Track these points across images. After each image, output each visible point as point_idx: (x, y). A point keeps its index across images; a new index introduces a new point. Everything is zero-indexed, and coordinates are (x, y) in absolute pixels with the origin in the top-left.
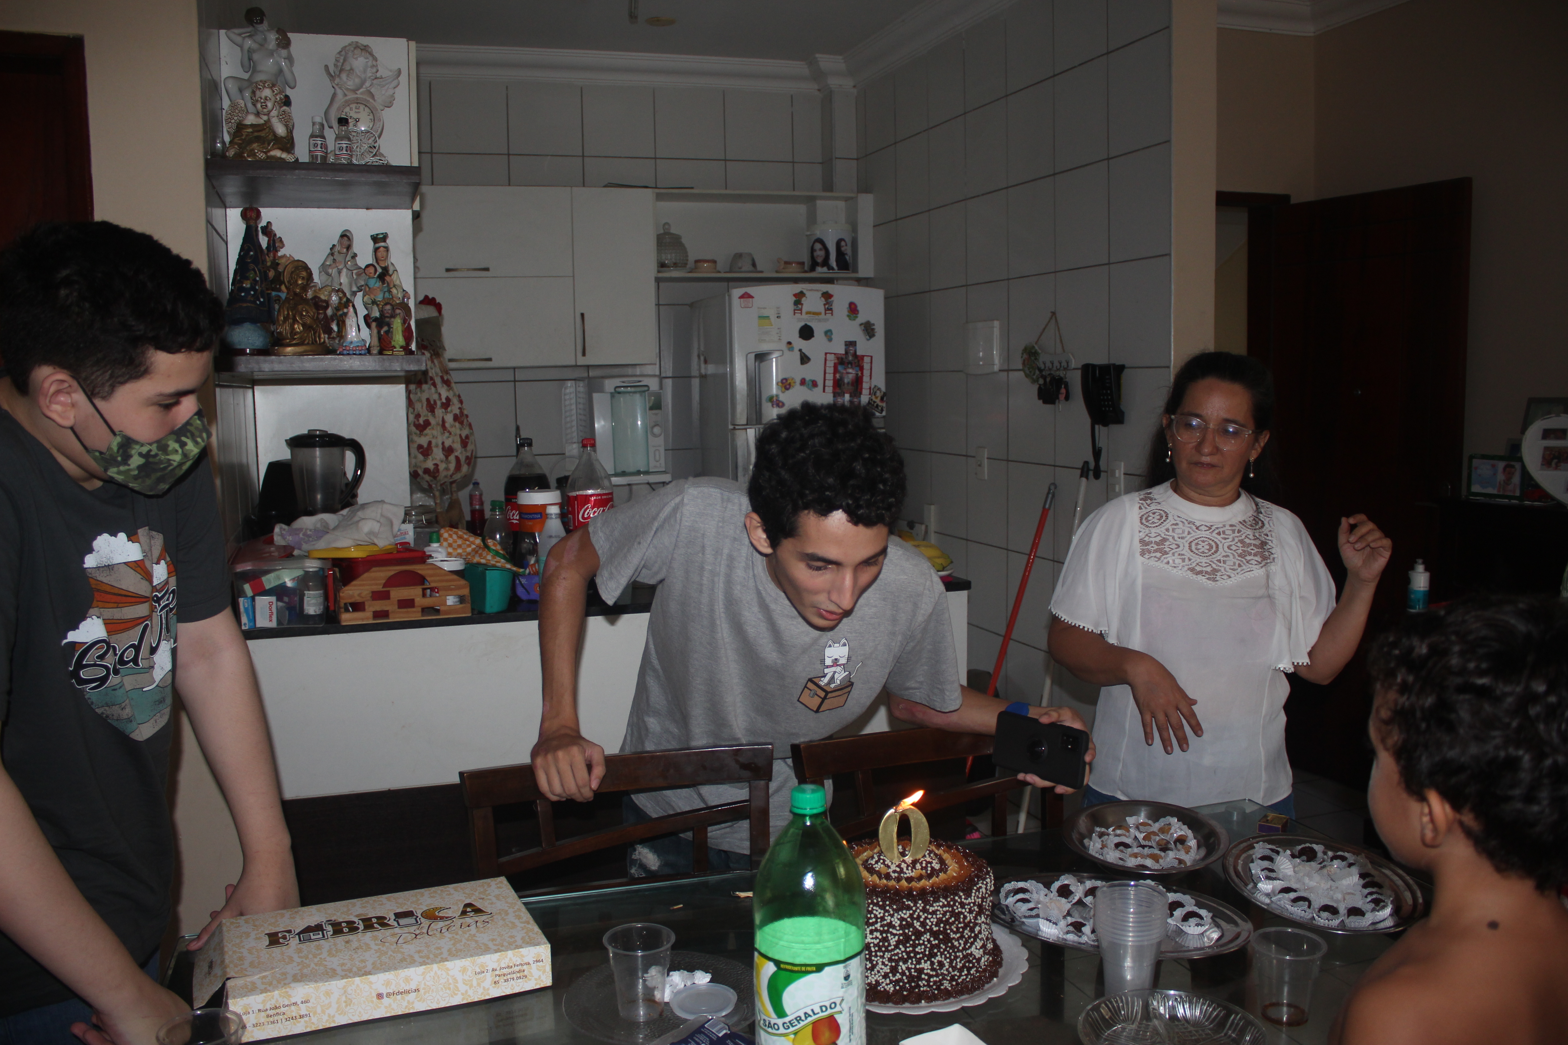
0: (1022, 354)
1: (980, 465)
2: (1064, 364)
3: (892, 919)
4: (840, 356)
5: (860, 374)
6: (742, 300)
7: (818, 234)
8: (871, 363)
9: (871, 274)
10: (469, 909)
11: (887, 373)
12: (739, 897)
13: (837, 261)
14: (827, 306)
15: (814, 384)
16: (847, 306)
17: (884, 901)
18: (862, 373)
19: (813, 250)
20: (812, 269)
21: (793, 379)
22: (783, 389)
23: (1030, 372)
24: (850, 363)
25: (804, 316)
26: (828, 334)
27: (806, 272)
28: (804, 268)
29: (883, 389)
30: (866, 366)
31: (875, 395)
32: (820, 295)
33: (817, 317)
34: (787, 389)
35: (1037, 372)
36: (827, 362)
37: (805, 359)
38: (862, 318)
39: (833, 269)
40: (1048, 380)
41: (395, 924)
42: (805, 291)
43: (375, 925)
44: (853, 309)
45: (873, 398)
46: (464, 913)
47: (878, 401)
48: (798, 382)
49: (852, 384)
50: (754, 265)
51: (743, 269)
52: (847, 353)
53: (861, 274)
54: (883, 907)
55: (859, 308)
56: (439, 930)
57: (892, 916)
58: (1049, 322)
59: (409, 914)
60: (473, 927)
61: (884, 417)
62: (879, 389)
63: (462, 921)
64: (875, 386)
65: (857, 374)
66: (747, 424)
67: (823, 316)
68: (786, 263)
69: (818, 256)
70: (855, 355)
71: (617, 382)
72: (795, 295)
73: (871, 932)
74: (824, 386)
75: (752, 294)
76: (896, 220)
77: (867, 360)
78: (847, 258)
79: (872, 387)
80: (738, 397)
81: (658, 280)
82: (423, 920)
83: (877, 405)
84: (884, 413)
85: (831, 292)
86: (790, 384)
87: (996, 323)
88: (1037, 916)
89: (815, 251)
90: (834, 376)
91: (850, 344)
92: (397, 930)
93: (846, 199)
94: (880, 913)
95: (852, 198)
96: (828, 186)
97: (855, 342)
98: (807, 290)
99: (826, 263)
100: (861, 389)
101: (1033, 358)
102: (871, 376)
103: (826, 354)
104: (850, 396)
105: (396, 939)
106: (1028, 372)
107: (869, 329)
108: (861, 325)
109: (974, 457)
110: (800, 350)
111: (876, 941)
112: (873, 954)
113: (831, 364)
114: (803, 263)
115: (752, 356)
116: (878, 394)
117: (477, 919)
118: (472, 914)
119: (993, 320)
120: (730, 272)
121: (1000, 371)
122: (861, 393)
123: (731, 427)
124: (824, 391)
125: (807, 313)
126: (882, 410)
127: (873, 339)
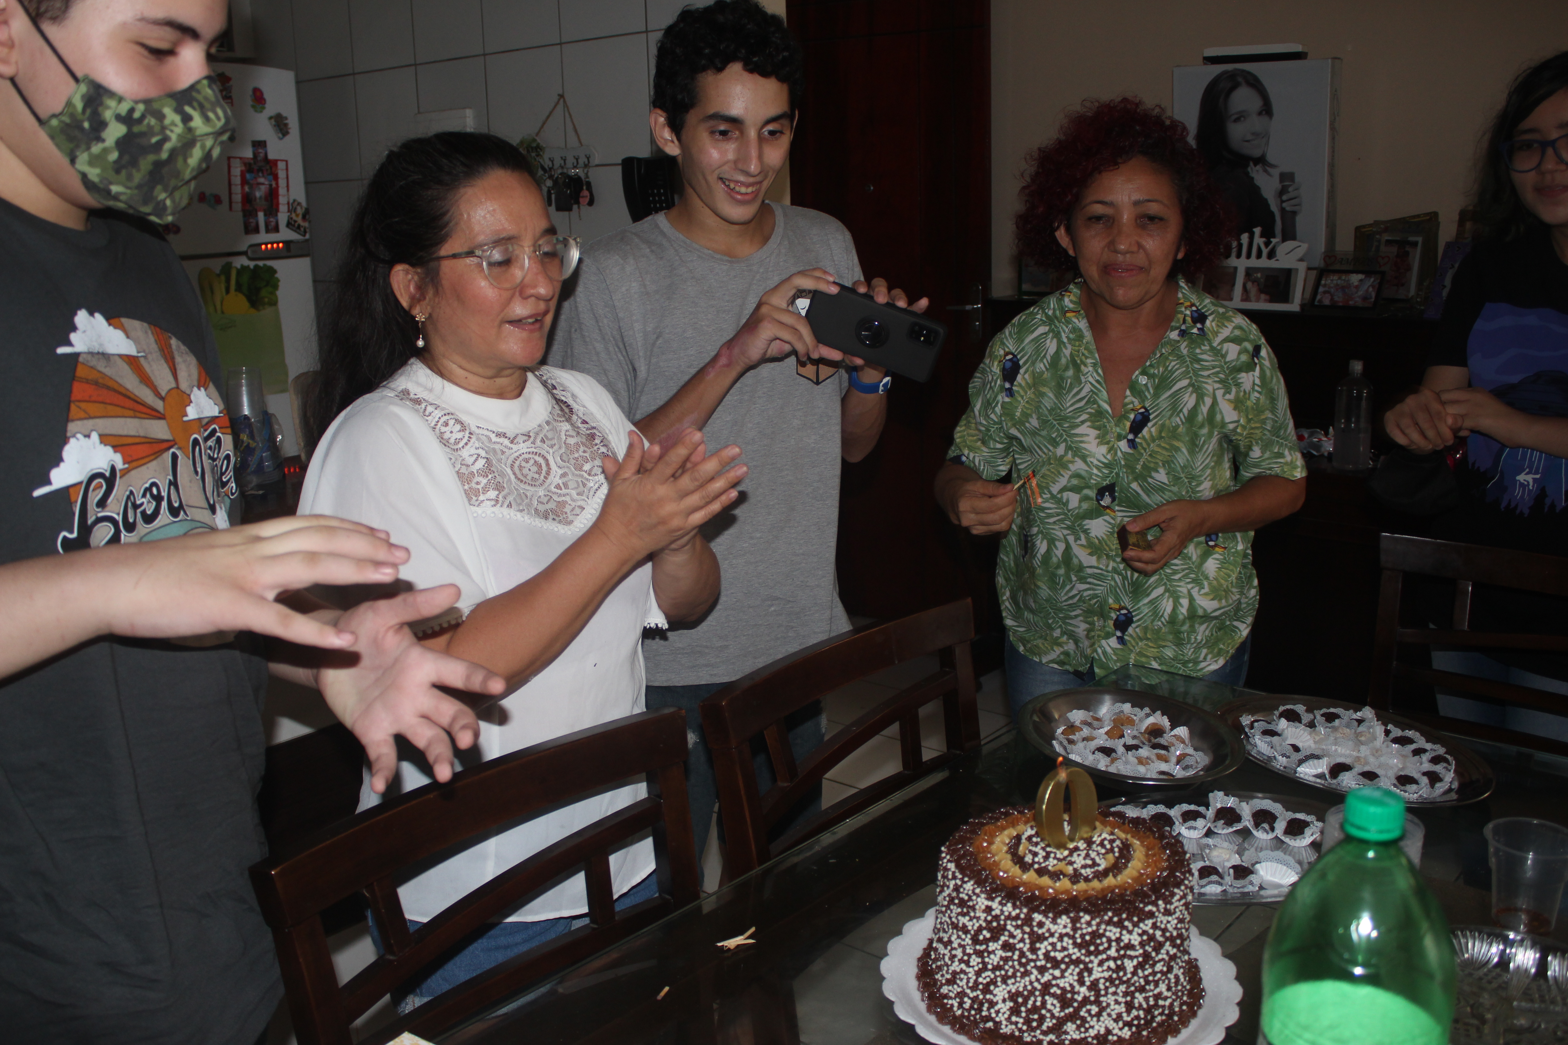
2: (584, 160)
4: (247, 160)
5: (274, 185)
8: (287, 169)
11: (307, 183)
15: (218, 200)
16: (250, 90)
18: (277, 184)
24: (260, 170)
29: (304, 204)
30: (282, 174)
31: (294, 212)
36: (232, 169)
38: (270, 109)
40: (560, 181)
44: (257, 96)
45: (293, 215)
47: (299, 220)
49: (266, 199)
52: (255, 156)
55: (265, 96)
58: (554, 107)
61: (307, 241)
62: (299, 204)
64: (294, 201)
65: (271, 185)
70: (265, 159)
77: (281, 165)
79: (291, 201)
83: (299, 225)
84: (307, 236)
87: (469, 112)
90: (242, 189)
91: (259, 145)
97: (265, 141)
100: (278, 204)
102: (287, 186)
103: (228, 158)
104: (265, 215)
107: (280, 124)
108: (270, 118)
113: (236, 172)
116: (300, 211)
119: (465, 108)
122: (277, 211)
124: (231, 209)
126: (305, 232)
127: (287, 138)
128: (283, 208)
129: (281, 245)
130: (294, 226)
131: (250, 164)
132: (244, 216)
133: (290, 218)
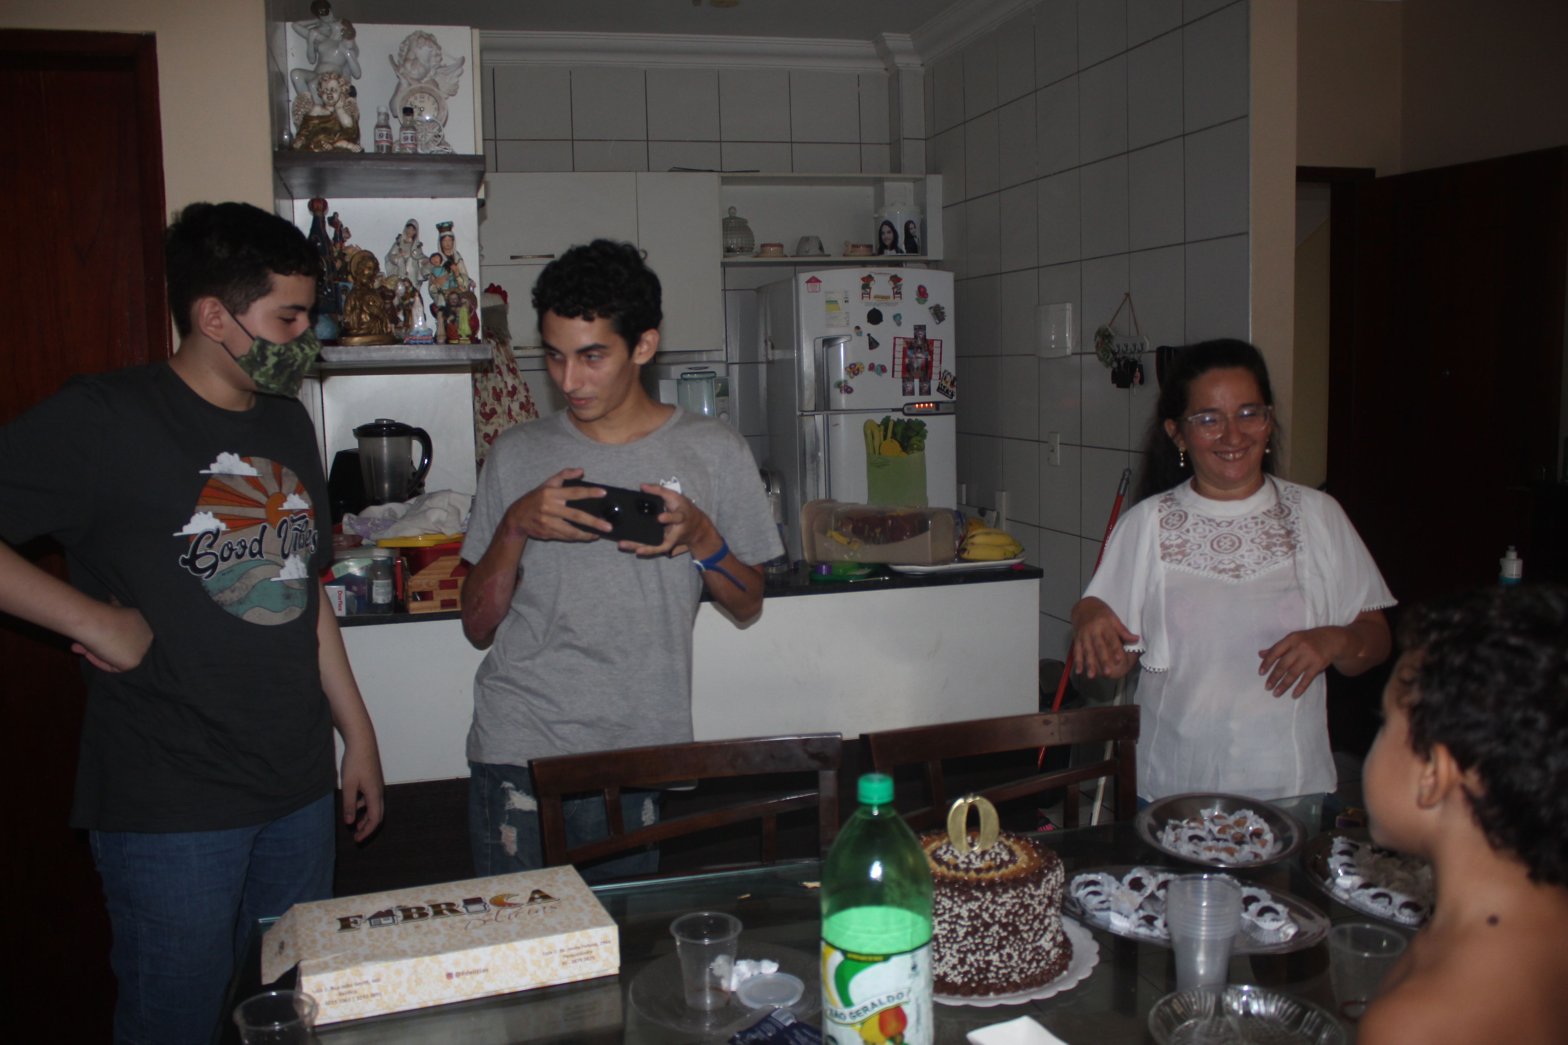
0: (1096, 337)
1: (1052, 451)
2: (1139, 347)
3: (961, 911)
4: (909, 341)
5: (929, 359)
6: (809, 284)
7: (886, 216)
8: (941, 347)
9: (940, 257)
10: (537, 896)
11: (958, 357)
12: (806, 887)
13: (906, 243)
14: (895, 290)
15: (883, 369)
16: (916, 289)
17: (952, 891)
18: (932, 358)
19: (881, 233)
20: (881, 252)
21: (861, 364)
22: (852, 374)
23: (1104, 355)
24: (919, 347)
25: (873, 300)
26: (897, 318)
27: (874, 255)
28: (872, 251)
29: (954, 374)
30: (936, 351)
31: (945, 380)
32: (889, 279)
33: (885, 301)
34: (856, 374)
35: (1111, 355)
36: (896, 346)
37: (873, 344)
38: (931, 301)
39: (902, 252)
40: (1122, 363)
41: (464, 910)
42: (873, 275)
43: (445, 912)
44: (922, 293)
45: (943, 382)
46: (532, 899)
47: (948, 386)
48: (867, 367)
49: (922, 369)
50: (821, 248)
51: (810, 253)
52: (916, 337)
53: (930, 257)
54: (951, 898)
55: (928, 291)
56: (508, 917)
57: (960, 907)
58: (1123, 303)
59: (477, 901)
60: (541, 913)
61: (954, 402)
62: (949, 374)
63: (530, 907)
64: (945, 371)
65: (927, 359)
66: (815, 411)
67: (891, 300)
68: (854, 246)
69: (886, 239)
70: (924, 339)
71: (684, 368)
72: (863, 279)
73: (940, 923)
74: (893, 371)
75: (819, 278)
76: (966, 201)
77: (936, 344)
78: (916, 240)
79: (942, 372)
80: (806, 382)
81: (724, 265)
82: (491, 907)
83: (947, 390)
84: (954, 399)
85: (899, 275)
86: (858, 370)
87: (1069, 306)
88: (1108, 909)
89: (884, 233)
90: (904, 361)
91: (920, 328)
92: (467, 917)
93: (915, 181)
94: (948, 904)
95: (921, 179)
96: (896, 167)
97: (925, 326)
98: (875, 274)
99: (894, 246)
100: (931, 373)
101: (1106, 341)
102: (941, 360)
103: (895, 338)
104: (920, 381)
105: (464, 925)
106: (1101, 355)
107: (938, 313)
108: (930, 308)
109: (1046, 442)
110: (869, 335)
111: (944, 933)
112: (942, 945)
113: (899, 349)
114: (870, 247)
115: (820, 341)
116: (949, 379)
117: (544, 905)
118: (539, 901)
119: (1066, 302)
120: (797, 255)
121: (1072, 354)
122: (930, 378)
123: (798, 413)
124: (893, 376)
125: (875, 297)
126: (952, 395)
127: (943, 323)
128: (935, 377)
129: (931, 405)
130: (944, 390)
131: (911, 343)
132: (903, 382)
133: (940, 384)
